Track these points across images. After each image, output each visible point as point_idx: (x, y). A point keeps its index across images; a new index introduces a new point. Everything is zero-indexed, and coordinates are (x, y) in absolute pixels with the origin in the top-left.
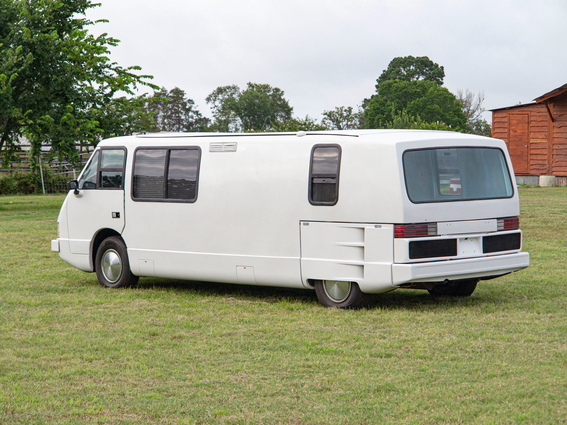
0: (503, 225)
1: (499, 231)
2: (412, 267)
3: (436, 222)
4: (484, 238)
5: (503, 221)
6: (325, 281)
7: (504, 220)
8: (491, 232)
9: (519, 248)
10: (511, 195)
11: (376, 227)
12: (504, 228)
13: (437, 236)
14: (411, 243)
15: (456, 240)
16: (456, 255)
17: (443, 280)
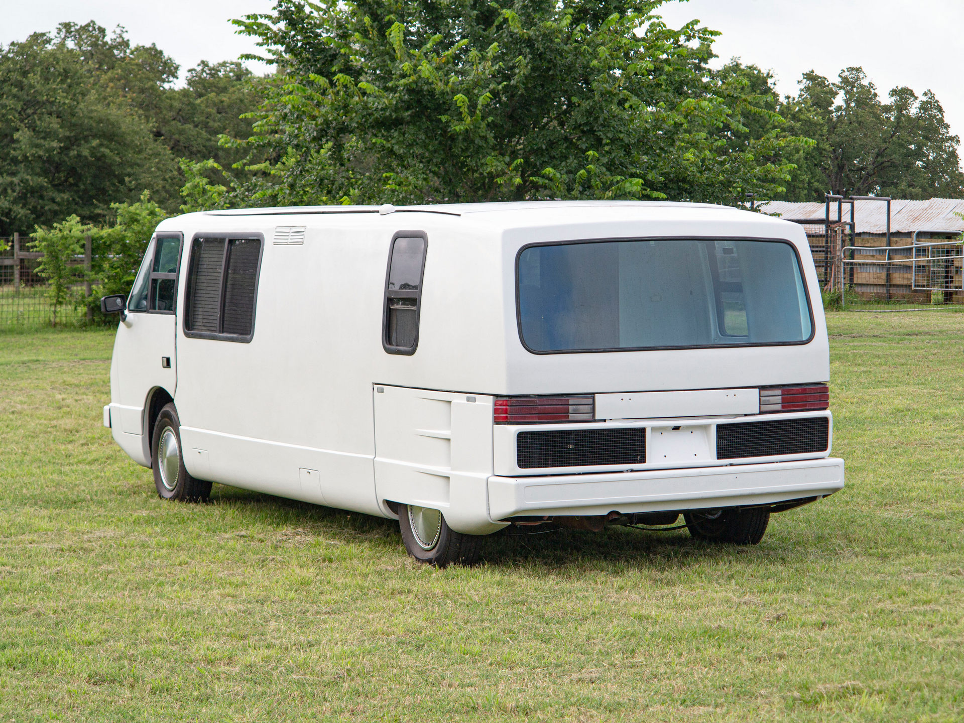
0: (780, 401)
1: (761, 413)
2: (518, 485)
3: (594, 394)
4: (720, 427)
5: (779, 392)
6: (411, 506)
7: (783, 391)
8: (746, 415)
9: (824, 448)
10: (805, 338)
11: (468, 400)
12: (783, 407)
13: (595, 421)
14: (521, 436)
15: (643, 430)
16: (643, 461)
17: (604, 512)
